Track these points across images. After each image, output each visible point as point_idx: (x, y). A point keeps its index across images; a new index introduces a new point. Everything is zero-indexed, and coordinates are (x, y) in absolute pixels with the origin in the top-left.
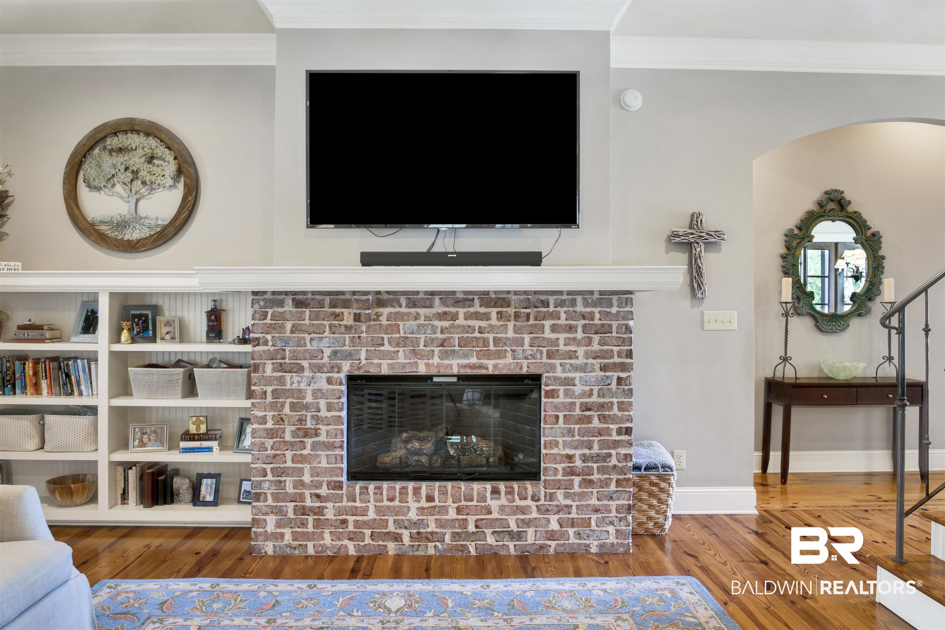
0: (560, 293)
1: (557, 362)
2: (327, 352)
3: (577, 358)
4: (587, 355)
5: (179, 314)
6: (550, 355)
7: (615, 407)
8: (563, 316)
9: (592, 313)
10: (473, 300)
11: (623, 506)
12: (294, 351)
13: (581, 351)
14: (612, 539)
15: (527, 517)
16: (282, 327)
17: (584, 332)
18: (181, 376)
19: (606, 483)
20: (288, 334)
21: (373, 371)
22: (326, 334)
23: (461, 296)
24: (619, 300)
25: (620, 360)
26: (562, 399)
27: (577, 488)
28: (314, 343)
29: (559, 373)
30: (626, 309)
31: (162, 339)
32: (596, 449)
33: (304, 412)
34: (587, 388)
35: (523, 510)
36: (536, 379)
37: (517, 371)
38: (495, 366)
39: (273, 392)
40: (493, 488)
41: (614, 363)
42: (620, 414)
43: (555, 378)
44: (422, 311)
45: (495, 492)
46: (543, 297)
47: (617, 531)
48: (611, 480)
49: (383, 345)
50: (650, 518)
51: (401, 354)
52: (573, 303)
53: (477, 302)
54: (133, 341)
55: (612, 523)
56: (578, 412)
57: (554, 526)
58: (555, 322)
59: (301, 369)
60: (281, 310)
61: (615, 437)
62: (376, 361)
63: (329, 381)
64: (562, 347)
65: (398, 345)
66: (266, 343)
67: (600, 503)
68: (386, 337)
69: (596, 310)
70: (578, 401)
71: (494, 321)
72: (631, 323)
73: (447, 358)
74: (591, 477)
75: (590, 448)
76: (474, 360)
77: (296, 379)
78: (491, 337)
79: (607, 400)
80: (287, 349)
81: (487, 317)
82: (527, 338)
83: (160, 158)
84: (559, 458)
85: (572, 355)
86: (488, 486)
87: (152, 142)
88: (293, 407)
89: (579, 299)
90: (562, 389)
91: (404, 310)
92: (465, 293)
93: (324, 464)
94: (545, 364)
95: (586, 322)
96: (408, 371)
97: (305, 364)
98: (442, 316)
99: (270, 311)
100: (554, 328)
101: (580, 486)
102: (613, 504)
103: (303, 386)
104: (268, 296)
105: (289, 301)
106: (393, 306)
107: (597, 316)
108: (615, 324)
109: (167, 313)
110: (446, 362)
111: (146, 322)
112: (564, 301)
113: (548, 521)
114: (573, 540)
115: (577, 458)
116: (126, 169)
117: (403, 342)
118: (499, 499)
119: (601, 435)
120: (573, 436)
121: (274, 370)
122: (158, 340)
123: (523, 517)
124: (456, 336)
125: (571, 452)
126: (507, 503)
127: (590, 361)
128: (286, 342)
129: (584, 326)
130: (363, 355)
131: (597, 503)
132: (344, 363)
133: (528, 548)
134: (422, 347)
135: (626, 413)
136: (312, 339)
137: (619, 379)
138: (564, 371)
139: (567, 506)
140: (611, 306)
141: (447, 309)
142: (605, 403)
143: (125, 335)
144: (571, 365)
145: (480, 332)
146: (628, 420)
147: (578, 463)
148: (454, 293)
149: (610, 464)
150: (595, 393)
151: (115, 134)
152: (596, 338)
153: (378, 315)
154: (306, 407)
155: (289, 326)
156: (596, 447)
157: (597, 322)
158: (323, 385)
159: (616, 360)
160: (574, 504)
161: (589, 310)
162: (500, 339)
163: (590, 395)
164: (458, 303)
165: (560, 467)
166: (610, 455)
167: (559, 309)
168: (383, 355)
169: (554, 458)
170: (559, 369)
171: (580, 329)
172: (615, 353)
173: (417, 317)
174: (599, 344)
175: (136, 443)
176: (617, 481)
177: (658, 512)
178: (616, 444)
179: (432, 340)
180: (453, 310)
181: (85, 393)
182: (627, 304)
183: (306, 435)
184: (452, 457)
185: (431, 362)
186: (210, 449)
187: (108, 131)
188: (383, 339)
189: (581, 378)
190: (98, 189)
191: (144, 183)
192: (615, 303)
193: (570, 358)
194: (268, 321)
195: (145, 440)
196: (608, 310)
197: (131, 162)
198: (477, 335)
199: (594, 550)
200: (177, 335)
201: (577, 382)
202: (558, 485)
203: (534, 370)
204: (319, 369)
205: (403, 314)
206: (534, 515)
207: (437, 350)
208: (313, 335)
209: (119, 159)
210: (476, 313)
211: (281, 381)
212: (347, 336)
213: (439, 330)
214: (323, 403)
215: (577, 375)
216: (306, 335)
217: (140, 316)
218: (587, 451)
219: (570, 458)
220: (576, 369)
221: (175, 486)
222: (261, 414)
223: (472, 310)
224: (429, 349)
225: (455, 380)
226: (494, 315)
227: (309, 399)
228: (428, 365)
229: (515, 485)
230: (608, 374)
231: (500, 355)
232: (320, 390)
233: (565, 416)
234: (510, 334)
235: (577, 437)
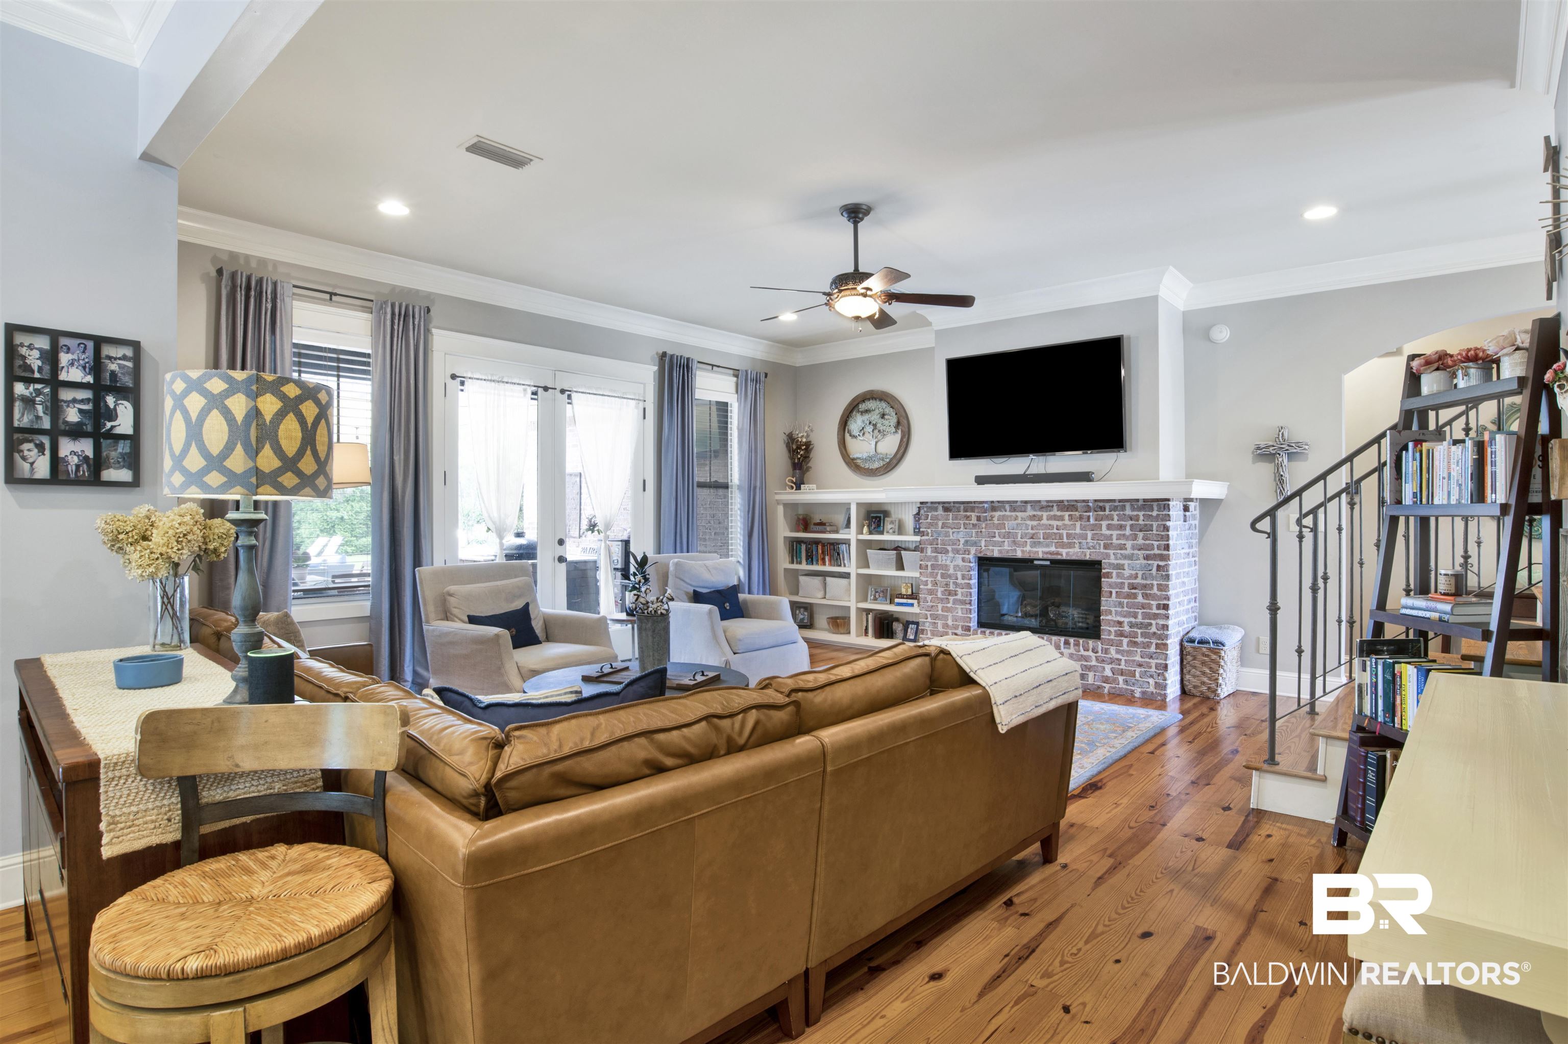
0: (1114, 501)
1: (1111, 552)
2: (962, 541)
3: (1126, 549)
4: (1133, 548)
5: (900, 516)
6: (1106, 547)
7: (1155, 588)
8: (1116, 518)
9: (1138, 515)
10: (1053, 506)
11: (1161, 664)
12: (943, 540)
13: (1129, 544)
14: (1152, 689)
15: (1089, 663)
16: (937, 524)
17: (1131, 530)
18: (895, 556)
19: (1148, 645)
20: (940, 529)
21: (989, 554)
22: (961, 529)
23: (1045, 504)
24: (1159, 506)
25: (1159, 552)
26: (1114, 579)
27: (1125, 647)
28: (955, 535)
29: (1112, 560)
30: (1164, 513)
31: (888, 532)
32: (1140, 619)
33: (948, 580)
34: (1134, 572)
35: (1086, 659)
36: (1098, 564)
37: (1082, 558)
38: (1067, 554)
39: (932, 565)
40: (1065, 640)
41: (1154, 554)
42: (1159, 593)
43: (1110, 564)
44: (1019, 514)
45: (1067, 643)
46: (1101, 504)
47: (1156, 683)
48: (1152, 643)
49: (995, 537)
50: (1203, 683)
51: (1006, 543)
52: (1123, 508)
53: (1055, 508)
54: (871, 533)
55: (1152, 676)
56: (1126, 590)
57: (1108, 673)
58: (1110, 522)
59: (947, 552)
60: (936, 513)
61: (1155, 611)
62: (991, 548)
63: (963, 560)
64: (1115, 541)
65: (1004, 537)
66: (928, 535)
67: (1143, 660)
68: (997, 531)
69: (1141, 514)
70: (1126, 582)
71: (1067, 522)
72: (1168, 523)
73: (1035, 547)
74: (1136, 640)
75: (1136, 617)
76: (1053, 549)
77: (944, 558)
78: (1064, 532)
79: (1148, 582)
80: (939, 538)
81: (1061, 518)
82: (1090, 534)
83: (889, 415)
84: (1112, 623)
85: (1122, 547)
86: (1063, 639)
87: (884, 404)
88: (943, 576)
89: (1128, 505)
90: (1115, 572)
91: (1008, 513)
92: (1048, 501)
93: (960, 614)
94: (1102, 553)
95: (1133, 522)
96: (1010, 555)
97: (949, 548)
98: (1033, 518)
99: (930, 514)
100: (1109, 527)
101: (1128, 646)
102: (1153, 662)
103: (948, 562)
104: (929, 505)
105: (940, 507)
106: (1001, 511)
107: (1142, 518)
108: (1155, 524)
109: (893, 516)
110: (1035, 549)
111: (880, 521)
112: (1116, 507)
113: (1104, 668)
114: (1122, 685)
115: (1126, 624)
116: (870, 423)
117: (1008, 535)
118: (1069, 648)
119: (1144, 608)
120: (1123, 607)
121: (932, 552)
122: (885, 533)
123: (1085, 663)
124: (1041, 532)
125: (1121, 619)
126: (1075, 652)
127: (1136, 552)
128: (939, 534)
129: (1132, 526)
130: (983, 544)
131: (1140, 659)
132: (971, 548)
133: (1089, 687)
134: (1019, 539)
135: (1164, 593)
136: (953, 533)
137: (1159, 566)
138: (1116, 559)
139: (1117, 659)
140: (1152, 510)
141: (1035, 513)
142: (1147, 584)
143: (865, 529)
144: (1121, 554)
145: (1057, 529)
146: (1165, 599)
147: (1127, 628)
148: (1039, 501)
149: (1151, 631)
150: (1140, 576)
151: (864, 401)
152: (1141, 535)
153: (992, 517)
154: (950, 576)
155: (940, 523)
156: (1140, 617)
157: (1141, 522)
158: (960, 563)
159: (1156, 551)
160: (1123, 659)
161: (1135, 513)
162: (1071, 534)
163: (1136, 577)
164: (1042, 508)
165: (1112, 629)
166: (1151, 624)
167: (1112, 513)
168: (995, 544)
169: (1109, 623)
170: (1112, 557)
171: (1128, 528)
172: (1156, 546)
173: (1016, 518)
174: (1143, 539)
175: (872, 597)
176: (1156, 644)
177: (1210, 679)
178: (1156, 616)
179: (1026, 534)
180: (1039, 513)
181: (847, 565)
182: (1164, 509)
183: (950, 594)
184: (1052, 620)
185: (1025, 549)
186: (912, 605)
187: (860, 400)
188: (995, 533)
189: (1129, 564)
190: (855, 437)
191: (879, 431)
192: (1155, 508)
193: (1121, 549)
194: (929, 520)
195: (877, 596)
196: (1150, 513)
197: (872, 419)
198: (1055, 531)
199: (1137, 695)
200: (897, 530)
201: (1126, 567)
202: (1111, 643)
203: (1095, 557)
204: (957, 552)
205: (1008, 516)
206: (1094, 663)
207: (1028, 541)
208: (954, 530)
209: (866, 417)
210: (1055, 516)
211: (936, 558)
212: (974, 531)
213: (1030, 528)
214: (959, 574)
215: (1126, 562)
216: (950, 530)
217: (876, 518)
218: (1133, 620)
219: (1120, 623)
220: (1125, 557)
221: (894, 627)
222: (924, 579)
223: (1052, 513)
224: (1023, 540)
225: (1048, 563)
226: (1067, 517)
227: (951, 571)
228: (1023, 551)
229: (1081, 641)
230: (1149, 562)
231: (1070, 545)
232: (958, 566)
233: (1117, 592)
234: (1078, 531)
235: (1126, 609)
